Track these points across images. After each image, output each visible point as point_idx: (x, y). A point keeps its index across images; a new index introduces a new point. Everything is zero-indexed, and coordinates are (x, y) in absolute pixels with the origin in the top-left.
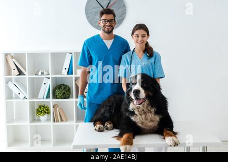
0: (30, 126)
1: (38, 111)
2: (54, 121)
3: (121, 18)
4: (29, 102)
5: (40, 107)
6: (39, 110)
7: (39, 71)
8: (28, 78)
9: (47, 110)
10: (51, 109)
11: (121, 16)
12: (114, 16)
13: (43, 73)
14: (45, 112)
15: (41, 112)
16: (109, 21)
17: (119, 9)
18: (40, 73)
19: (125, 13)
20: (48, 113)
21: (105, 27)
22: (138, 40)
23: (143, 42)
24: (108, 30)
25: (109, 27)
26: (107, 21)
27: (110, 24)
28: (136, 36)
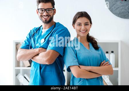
21: (43, 17)
22: (81, 28)
23: (86, 31)
24: (46, 20)
25: (47, 17)
26: (44, 10)
27: (47, 14)
28: (78, 25)
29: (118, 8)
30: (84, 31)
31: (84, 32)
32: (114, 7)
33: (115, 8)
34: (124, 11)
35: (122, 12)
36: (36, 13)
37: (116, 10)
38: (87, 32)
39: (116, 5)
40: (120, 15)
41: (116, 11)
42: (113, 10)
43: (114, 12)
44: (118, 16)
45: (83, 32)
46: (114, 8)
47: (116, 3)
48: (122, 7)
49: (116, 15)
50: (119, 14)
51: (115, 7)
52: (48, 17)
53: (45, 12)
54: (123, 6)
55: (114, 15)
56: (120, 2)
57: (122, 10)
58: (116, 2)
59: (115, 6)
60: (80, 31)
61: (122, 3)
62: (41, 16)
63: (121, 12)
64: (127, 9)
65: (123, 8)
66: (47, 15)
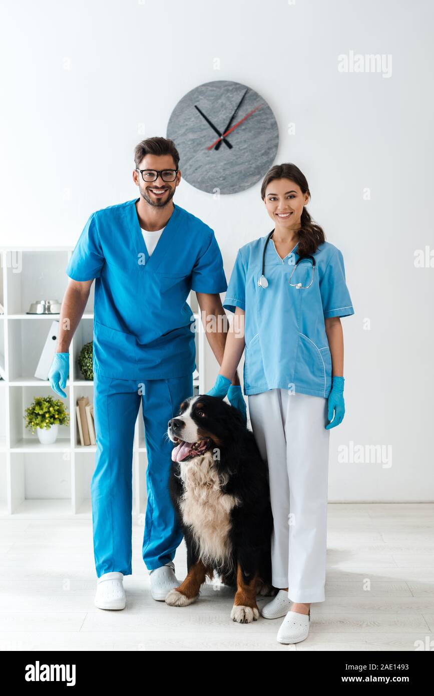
0: (12, 454)
1: (33, 414)
2: (79, 442)
3: (265, 159)
4: (10, 387)
5: (39, 403)
6: (37, 410)
7: (38, 303)
8: (9, 320)
9: (60, 412)
10: (72, 411)
11: (266, 153)
12: (176, 158)
13: (49, 308)
14: (53, 417)
15: (43, 416)
16: (161, 174)
17: (259, 133)
18: (40, 309)
19: (276, 146)
20: (62, 421)
21: (151, 191)
22: (277, 207)
23: (292, 213)
24: (159, 200)
25: (163, 192)
26: (156, 173)
27: (164, 184)
28: (270, 199)
29: (200, 167)
30: (286, 213)
31: (285, 215)
32: (188, 164)
33: (193, 169)
34: (213, 176)
35: (209, 178)
36: (132, 179)
37: (194, 172)
38: (292, 215)
39: (193, 159)
40: (204, 185)
41: (194, 174)
42: (188, 172)
43: (189, 177)
44: (200, 188)
45: (283, 216)
46: (189, 167)
47: (194, 156)
48: (207, 166)
49: (194, 186)
50: (203, 182)
51: (191, 166)
52: (166, 191)
53: (159, 178)
54: (212, 163)
55: (188, 185)
56: (205, 153)
57: (210, 173)
58: (194, 154)
59: (191, 162)
60: (277, 214)
61: (208, 157)
62: (148, 188)
63: (206, 178)
64: (221, 171)
65: (211, 169)
66: (163, 187)
